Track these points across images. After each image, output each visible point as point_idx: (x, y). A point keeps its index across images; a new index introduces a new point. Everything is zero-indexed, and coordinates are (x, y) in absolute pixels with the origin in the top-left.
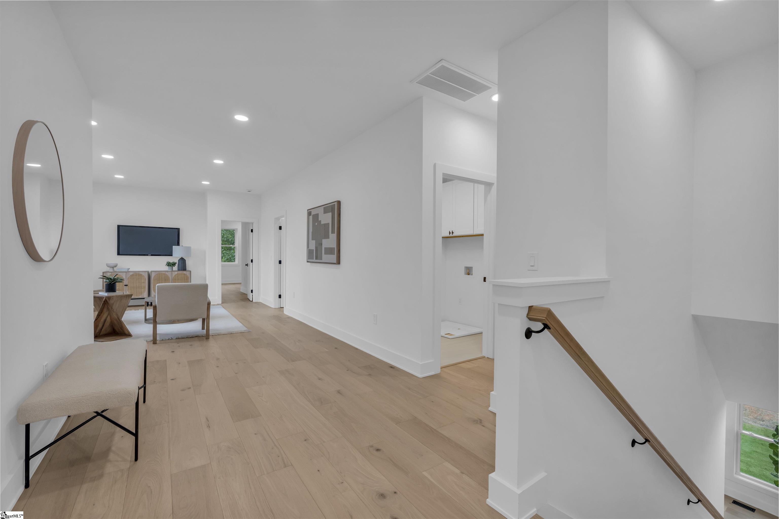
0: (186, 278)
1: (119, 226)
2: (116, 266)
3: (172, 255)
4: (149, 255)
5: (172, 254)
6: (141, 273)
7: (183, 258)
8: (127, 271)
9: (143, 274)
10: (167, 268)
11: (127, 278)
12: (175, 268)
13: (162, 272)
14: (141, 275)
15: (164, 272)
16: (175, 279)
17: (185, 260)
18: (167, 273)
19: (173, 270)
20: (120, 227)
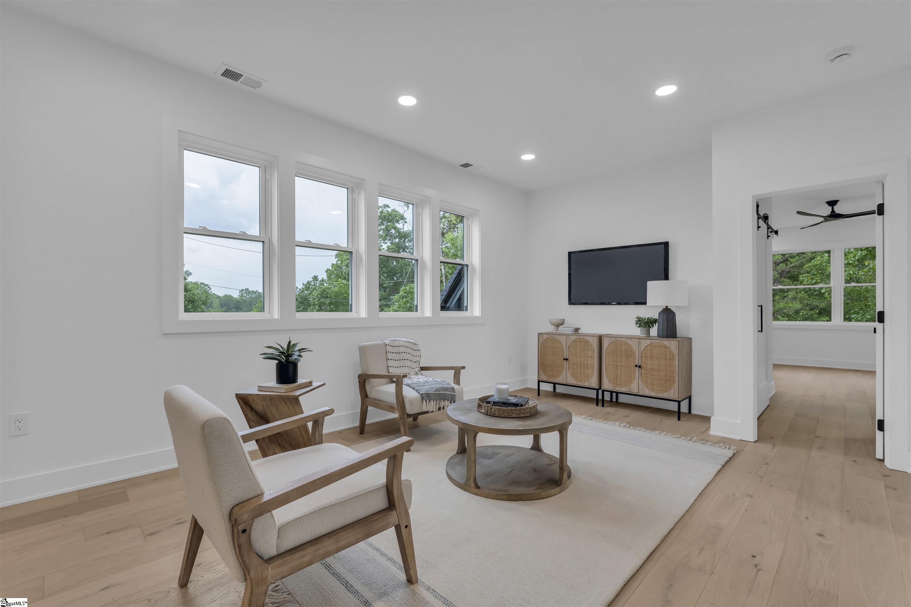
0: (668, 357)
1: (570, 253)
2: (562, 324)
3: (645, 303)
4: (613, 303)
5: (646, 300)
6: (587, 338)
7: (670, 309)
8: (571, 332)
9: (590, 339)
10: (637, 331)
11: (568, 345)
12: (654, 331)
13: (622, 339)
14: (588, 342)
15: (625, 340)
16: (646, 357)
17: (675, 313)
18: (630, 342)
19: (651, 335)
20: (572, 255)
